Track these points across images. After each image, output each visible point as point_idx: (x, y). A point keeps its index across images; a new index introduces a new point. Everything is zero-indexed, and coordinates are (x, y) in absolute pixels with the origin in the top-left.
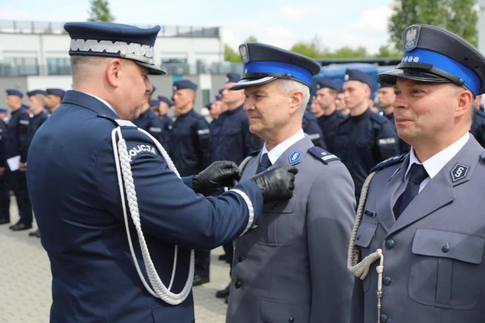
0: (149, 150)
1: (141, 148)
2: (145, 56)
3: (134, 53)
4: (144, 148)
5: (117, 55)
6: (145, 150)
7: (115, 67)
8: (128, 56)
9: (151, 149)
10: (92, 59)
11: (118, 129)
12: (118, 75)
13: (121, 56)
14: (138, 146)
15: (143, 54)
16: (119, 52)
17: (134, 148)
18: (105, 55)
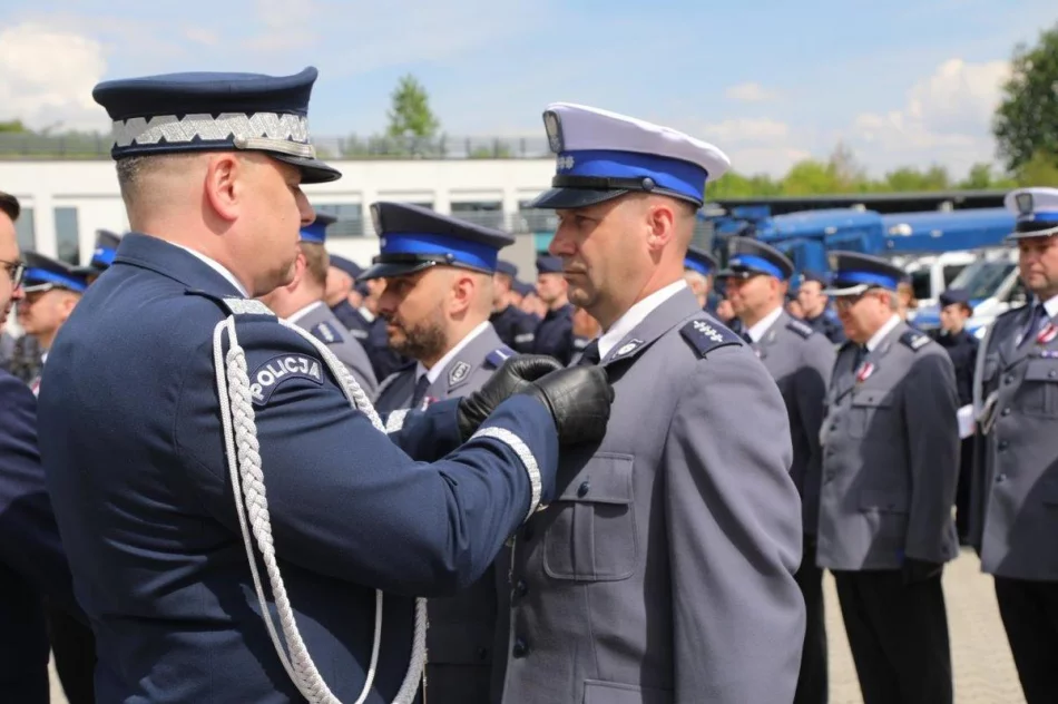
0: (305, 371)
1: (287, 366)
2: (290, 139)
3: (265, 135)
4: (292, 365)
5: (229, 145)
6: (295, 370)
7: (225, 174)
8: (253, 144)
9: (310, 366)
10: (170, 161)
11: (230, 322)
12: (236, 190)
13: (237, 145)
14: (279, 362)
15: (287, 136)
16: (231, 137)
17: (269, 367)
18: (197, 147)
